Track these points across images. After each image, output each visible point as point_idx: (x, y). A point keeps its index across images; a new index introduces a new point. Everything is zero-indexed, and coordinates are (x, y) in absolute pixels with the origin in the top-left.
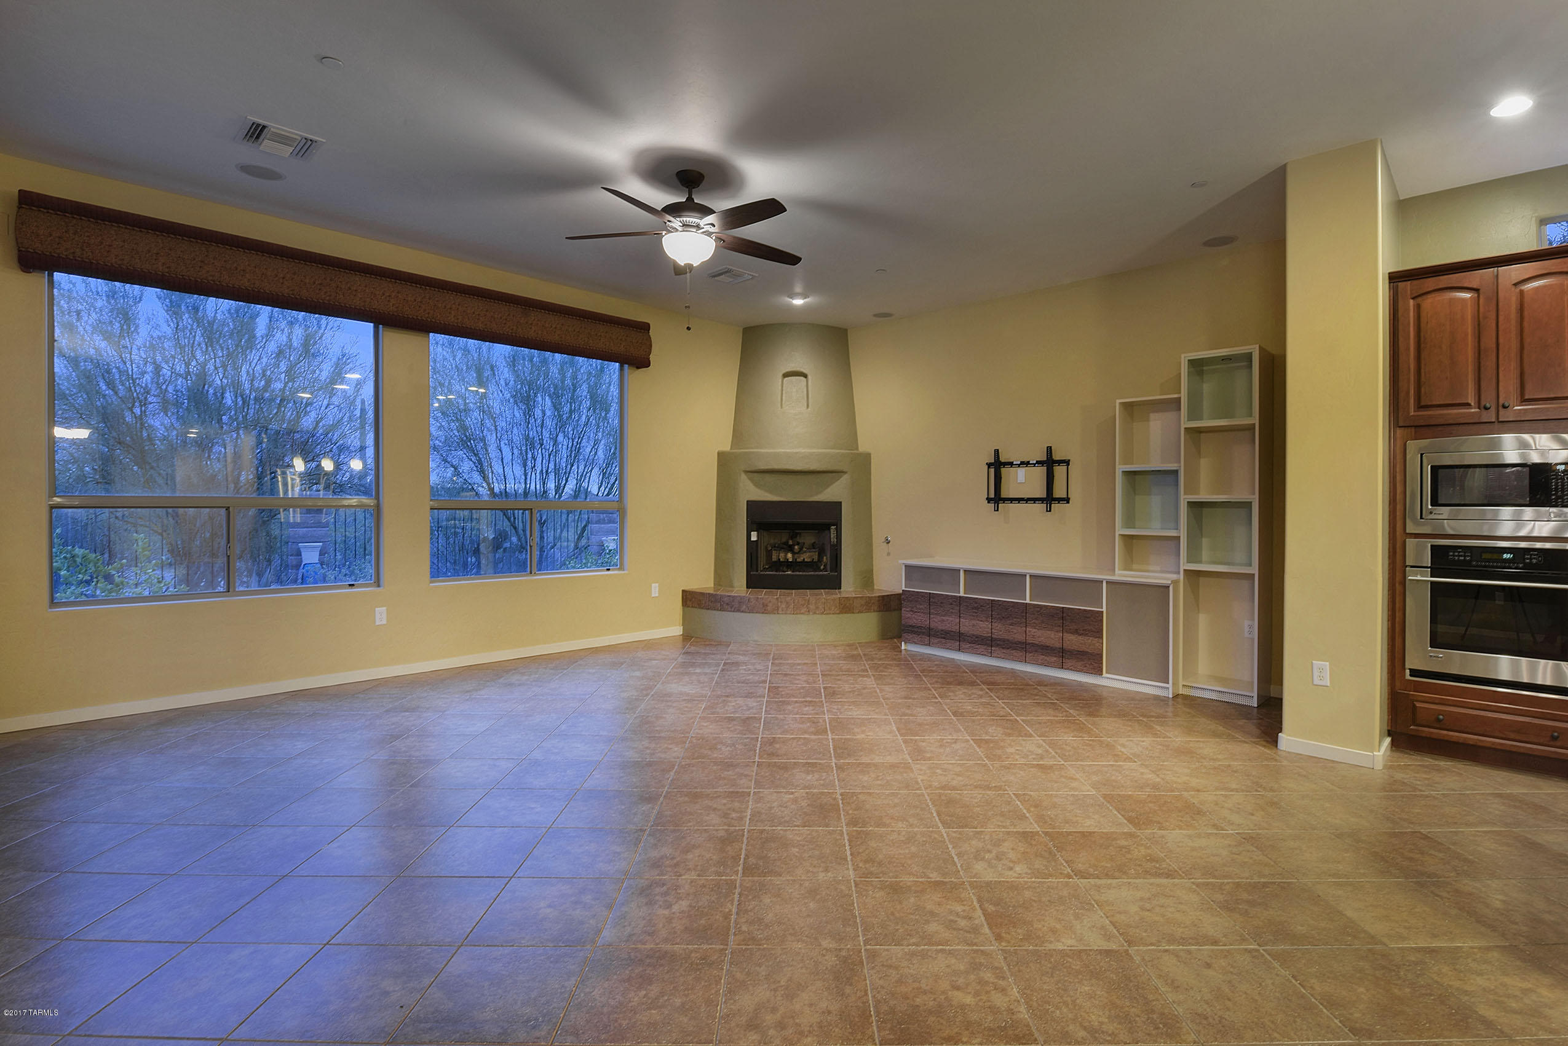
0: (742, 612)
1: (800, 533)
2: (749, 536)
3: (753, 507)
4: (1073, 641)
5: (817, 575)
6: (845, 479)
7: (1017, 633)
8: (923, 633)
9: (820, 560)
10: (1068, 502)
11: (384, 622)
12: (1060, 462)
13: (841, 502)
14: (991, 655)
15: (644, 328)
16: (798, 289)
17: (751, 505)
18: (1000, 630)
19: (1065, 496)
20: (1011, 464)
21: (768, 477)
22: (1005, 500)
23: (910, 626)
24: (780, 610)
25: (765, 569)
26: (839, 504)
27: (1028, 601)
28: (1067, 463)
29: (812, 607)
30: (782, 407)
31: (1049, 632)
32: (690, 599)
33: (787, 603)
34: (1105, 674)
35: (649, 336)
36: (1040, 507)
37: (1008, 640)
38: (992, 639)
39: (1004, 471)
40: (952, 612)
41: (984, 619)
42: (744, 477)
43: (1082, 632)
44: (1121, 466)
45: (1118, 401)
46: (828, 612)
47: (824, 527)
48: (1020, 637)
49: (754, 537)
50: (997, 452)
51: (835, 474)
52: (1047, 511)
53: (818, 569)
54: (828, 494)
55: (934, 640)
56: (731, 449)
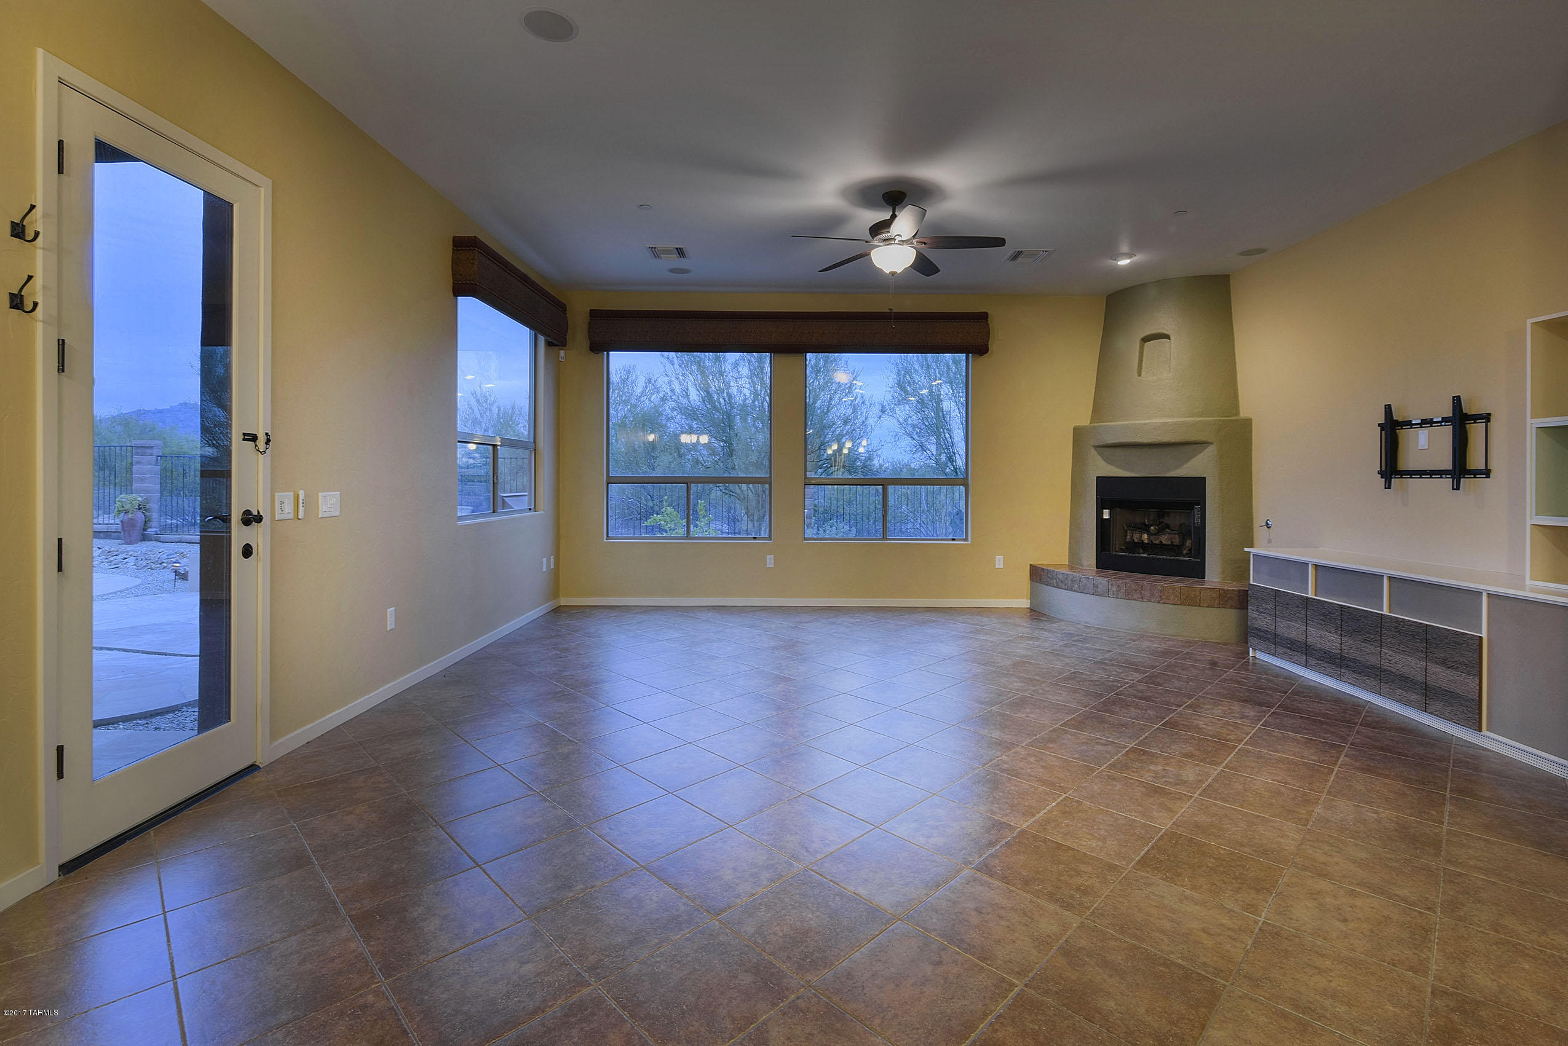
0: (1074, 591)
1: (1168, 513)
2: (1099, 514)
3: (1103, 483)
4: (1440, 675)
5: (1177, 560)
6: (1210, 451)
7: (1370, 654)
8: (1269, 639)
9: (1183, 544)
10: (1488, 476)
11: (772, 566)
12: (1475, 418)
13: (1205, 478)
14: (1340, 677)
15: (983, 317)
16: (1124, 248)
17: (1101, 481)
18: (1351, 647)
19: (1483, 467)
20: (1409, 424)
21: (1119, 452)
22: (1402, 474)
23: (1256, 629)
24: (1111, 592)
25: (1122, 550)
26: (1203, 480)
27: (1385, 611)
28: (1487, 418)
29: (1146, 593)
30: (1140, 375)
31: (1409, 658)
32: (1037, 574)
33: (1118, 586)
34: (1485, 732)
35: (988, 324)
36: (1447, 482)
37: (1360, 662)
38: (1342, 658)
39: (1404, 434)
40: (1298, 617)
41: (1332, 630)
42: (1093, 452)
43: (1450, 664)
44: (1534, 421)
45: (1529, 321)
46: (1166, 601)
47: (1188, 506)
48: (1373, 660)
49: (1106, 515)
50: (1388, 409)
51: (1197, 445)
52: (1453, 489)
53: (1180, 554)
54: (1188, 469)
55: (1280, 650)
56: (1090, 423)
